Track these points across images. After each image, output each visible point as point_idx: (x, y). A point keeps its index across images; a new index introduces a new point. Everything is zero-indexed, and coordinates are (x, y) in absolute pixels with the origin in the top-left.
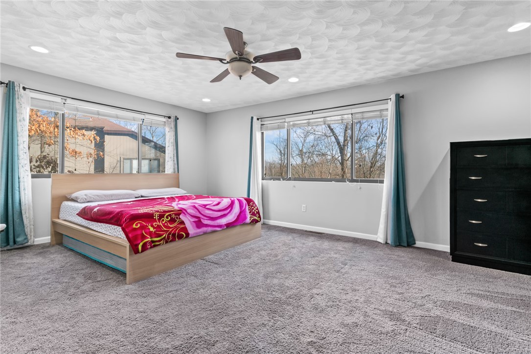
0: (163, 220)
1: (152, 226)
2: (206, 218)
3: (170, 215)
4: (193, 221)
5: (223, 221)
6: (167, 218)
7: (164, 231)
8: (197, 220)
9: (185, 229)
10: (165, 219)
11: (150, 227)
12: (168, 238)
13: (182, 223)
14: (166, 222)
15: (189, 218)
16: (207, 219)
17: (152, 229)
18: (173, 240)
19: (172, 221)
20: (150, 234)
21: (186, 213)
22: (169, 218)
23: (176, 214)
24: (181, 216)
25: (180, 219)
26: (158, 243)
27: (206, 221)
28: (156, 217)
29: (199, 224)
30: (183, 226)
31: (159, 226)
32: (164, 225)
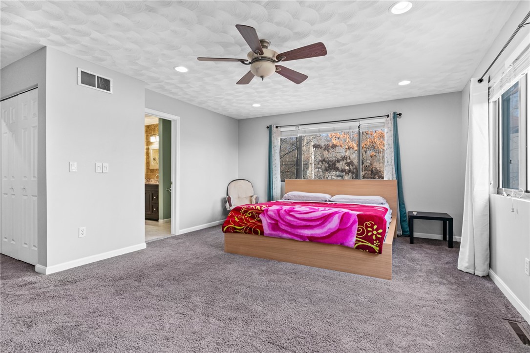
0: (246, 215)
1: (237, 217)
2: (284, 223)
3: (252, 213)
4: (270, 223)
5: (307, 232)
6: (249, 214)
7: (244, 223)
8: (273, 222)
9: (261, 227)
10: (247, 214)
11: (236, 217)
12: (246, 229)
13: (260, 221)
14: (247, 217)
15: (267, 219)
16: (284, 225)
17: (236, 219)
18: (250, 233)
19: (253, 217)
20: (235, 222)
21: (266, 214)
22: (251, 214)
23: (256, 213)
24: (260, 216)
25: (259, 217)
26: (238, 231)
27: (283, 226)
28: (242, 212)
29: (275, 226)
30: (260, 224)
31: (242, 219)
32: (245, 219)
